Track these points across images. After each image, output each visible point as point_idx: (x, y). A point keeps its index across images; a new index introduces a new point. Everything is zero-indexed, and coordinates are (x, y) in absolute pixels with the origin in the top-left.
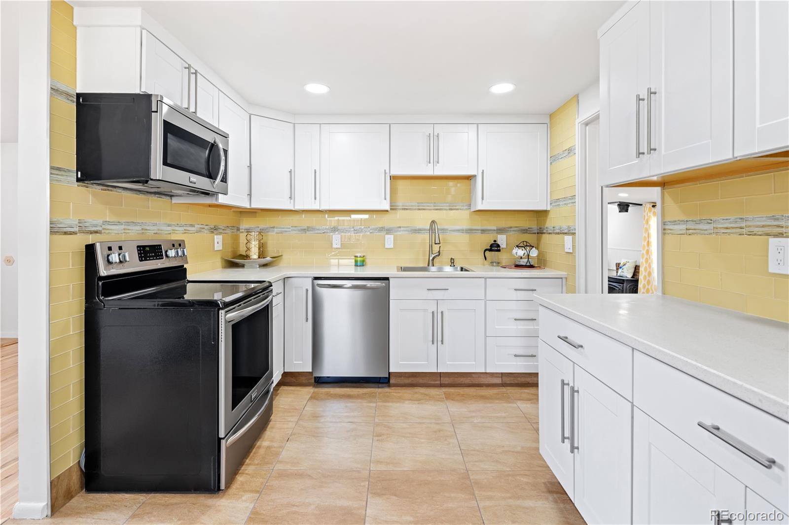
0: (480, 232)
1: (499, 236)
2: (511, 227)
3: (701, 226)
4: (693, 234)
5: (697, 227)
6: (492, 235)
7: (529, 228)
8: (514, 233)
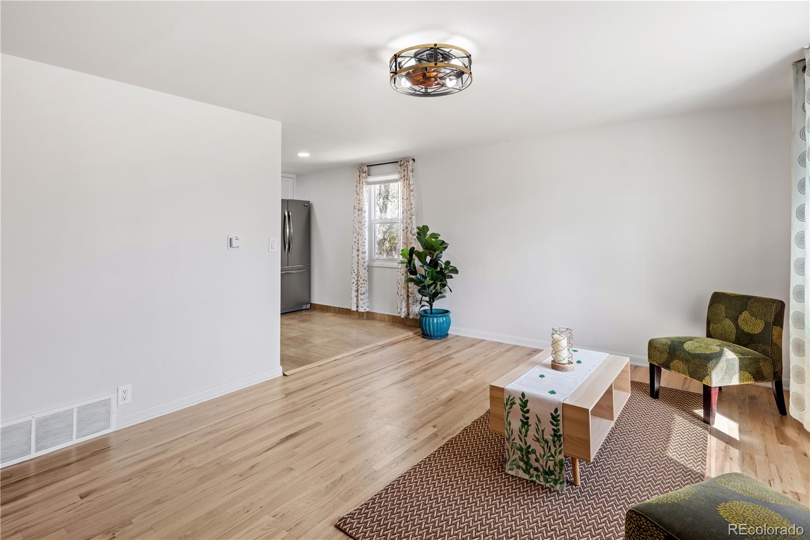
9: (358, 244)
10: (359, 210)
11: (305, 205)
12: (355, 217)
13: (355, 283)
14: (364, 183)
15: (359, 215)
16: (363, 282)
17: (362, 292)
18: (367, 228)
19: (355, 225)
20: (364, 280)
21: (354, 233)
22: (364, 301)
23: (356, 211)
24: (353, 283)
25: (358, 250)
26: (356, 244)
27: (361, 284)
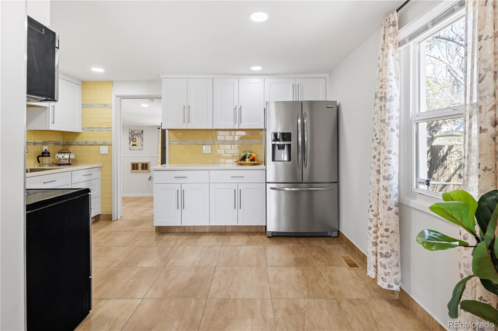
0: (32, 144)
1: (43, 147)
2: (50, 141)
3: (184, 143)
4: (181, 145)
5: (182, 143)
6: (40, 146)
7: (59, 142)
8: (51, 145)
9: (379, 160)
10: (381, 99)
11: (328, 106)
12: (376, 113)
13: (374, 229)
14: (391, 45)
15: (381, 107)
16: (386, 234)
17: (384, 252)
18: (397, 131)
19: (375, 127)
20: (387, 230)
21: (373, 141)
22: (388, 270)
23: (378, 100)
24: (370, 228)
25: (379, 172)
26: (376, 160)
27: (382, 236)
